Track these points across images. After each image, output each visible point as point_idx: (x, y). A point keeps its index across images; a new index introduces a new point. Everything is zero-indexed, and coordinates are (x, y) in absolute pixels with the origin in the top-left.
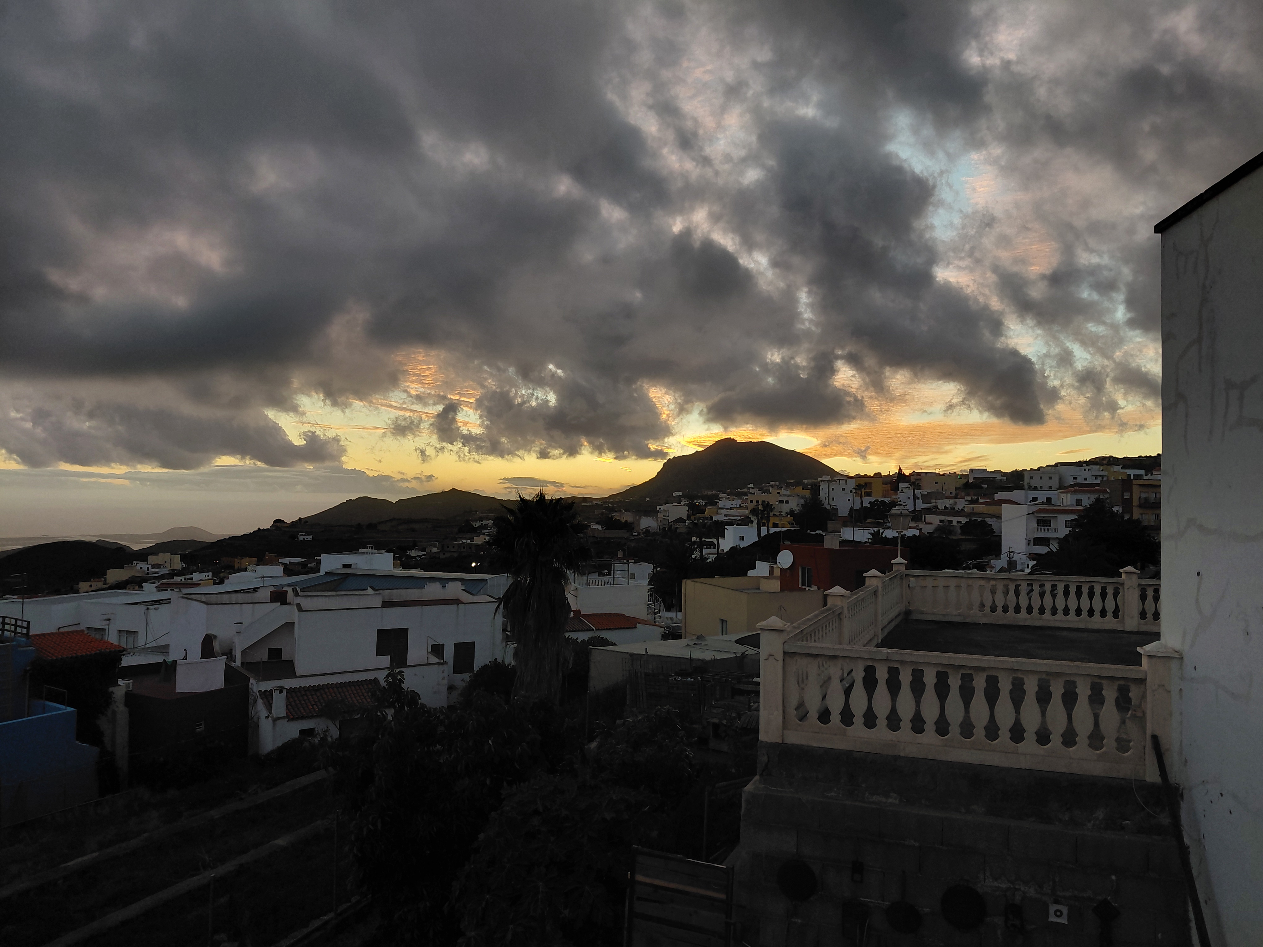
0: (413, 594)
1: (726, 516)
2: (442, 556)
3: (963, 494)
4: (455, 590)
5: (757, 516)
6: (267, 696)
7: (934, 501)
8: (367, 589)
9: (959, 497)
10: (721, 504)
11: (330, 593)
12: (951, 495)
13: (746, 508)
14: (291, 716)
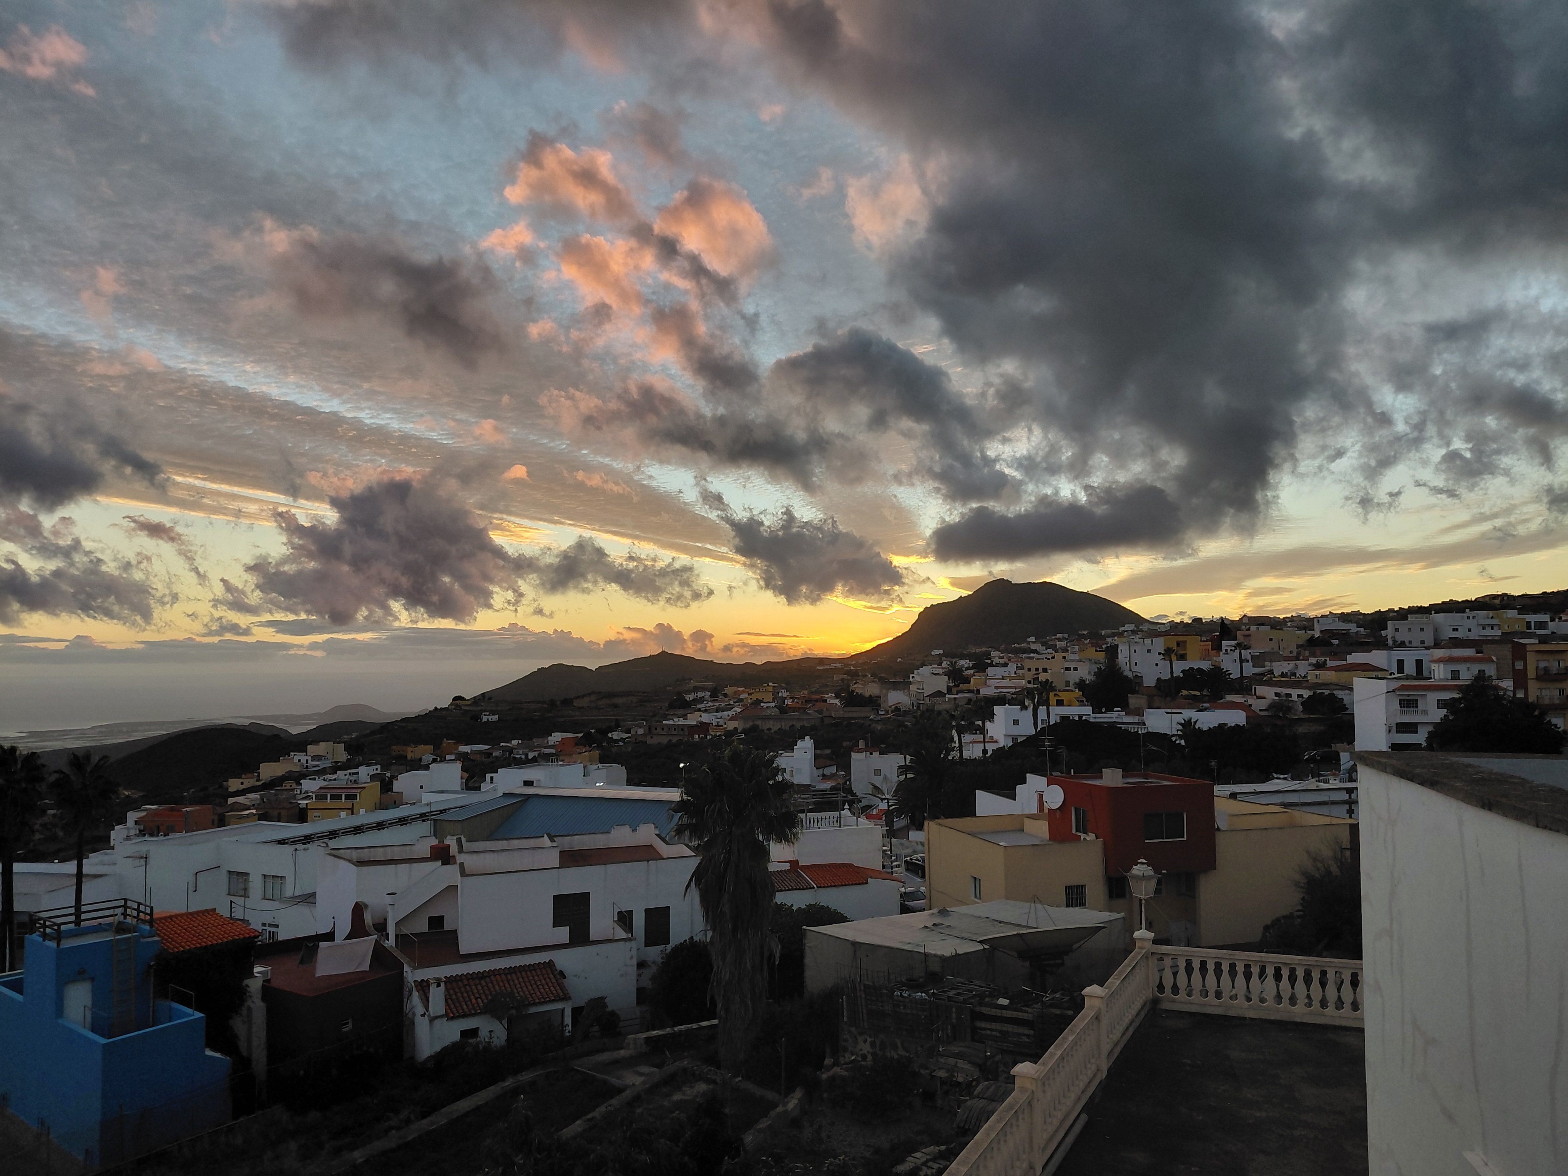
0: (598, 841)
1: (996, 688)
3: (1307, 653)
6: (423, 986)
7: (1268, 664)
8: (543, 837)
9: (1301, 658)
10: (990, 671)
12: (1291, 655)
13: (1022, 677)
14: (451, 1015)
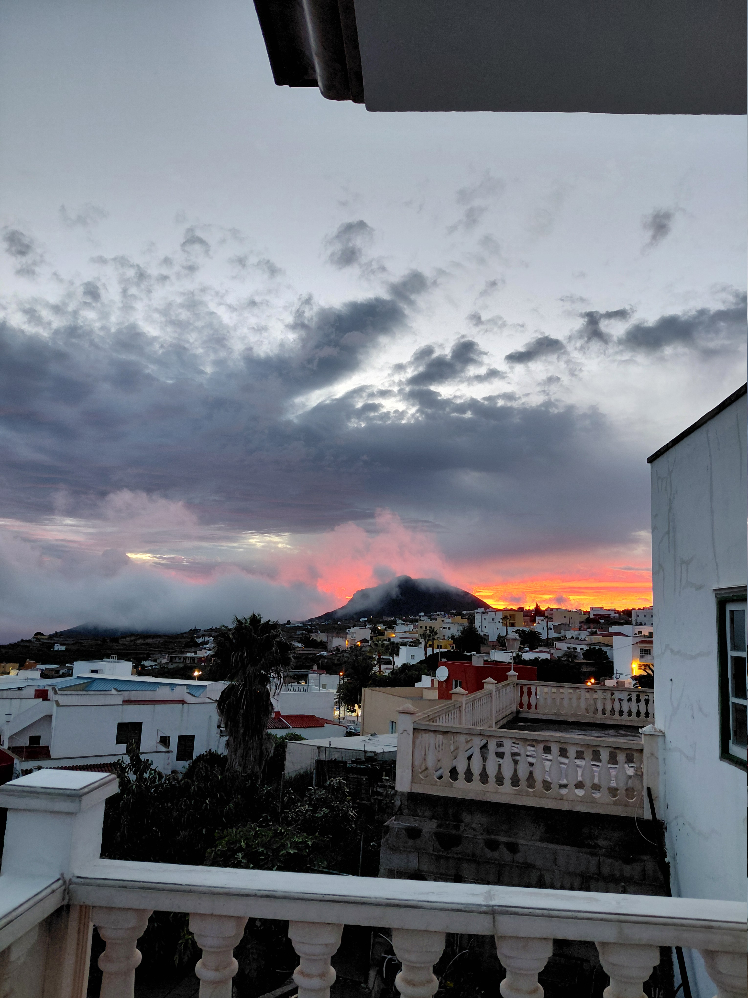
0: (148, 695)
1: (401, 638)
2: (170, 666)
3: (586, 627)
4: (180, 693)
5: (425, 639)
7: (562, 631)
8: (111, 690)
9: (582, 629)
10: (397, 628)
11: (81, 693)
12: (576, 627)
13: (417, 632)
